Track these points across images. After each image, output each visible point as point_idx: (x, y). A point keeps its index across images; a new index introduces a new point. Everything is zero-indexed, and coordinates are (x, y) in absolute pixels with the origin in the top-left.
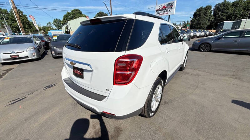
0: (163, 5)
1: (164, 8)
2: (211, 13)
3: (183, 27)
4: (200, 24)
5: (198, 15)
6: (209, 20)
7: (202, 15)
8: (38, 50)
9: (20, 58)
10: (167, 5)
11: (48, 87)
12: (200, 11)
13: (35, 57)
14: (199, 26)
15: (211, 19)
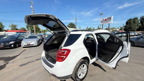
0: (105, 19)
1: (106, 20)
2: (138, 21)
3: (120, 30)
4: (131, 28)
5: (129, 23)
6: (137, 26)
7: (132, 23)
8: (39, 42)
9: (30, 45)
10: (107, 19)
11: (37, 60)
12: (130, 21)
13: (37, 45)
14: (130, 29)
15: (139, 25)
